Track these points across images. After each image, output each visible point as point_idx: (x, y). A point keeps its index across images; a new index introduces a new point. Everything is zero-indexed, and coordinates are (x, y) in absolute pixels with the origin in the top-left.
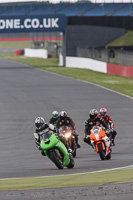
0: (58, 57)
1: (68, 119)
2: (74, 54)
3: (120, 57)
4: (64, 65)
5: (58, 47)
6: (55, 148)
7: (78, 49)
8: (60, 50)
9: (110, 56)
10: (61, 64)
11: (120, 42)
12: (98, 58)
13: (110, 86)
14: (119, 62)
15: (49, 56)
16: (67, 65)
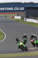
0: (24, 19)
4: (26, 21)
5: (24, 16)
15: (21, 18)
16: (27, 21)
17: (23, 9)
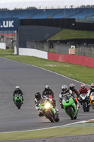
0: (13, 48)
1: (50, 90)
2: (25, 46)
3: (57, 48)
4: (18, 54)
5: (13, 41)
6: (71, 106)
7: (27, 42)
8: (15, 43)
9: (50, 47)
10: (15, 53)
11: (57, 37)
12: (42, 49)
13: (50, 68)
14: (56, 51)
15: (7, 48)
16: (20, 54)
17: (10, 24)
